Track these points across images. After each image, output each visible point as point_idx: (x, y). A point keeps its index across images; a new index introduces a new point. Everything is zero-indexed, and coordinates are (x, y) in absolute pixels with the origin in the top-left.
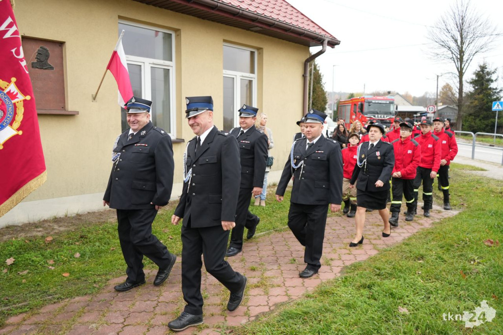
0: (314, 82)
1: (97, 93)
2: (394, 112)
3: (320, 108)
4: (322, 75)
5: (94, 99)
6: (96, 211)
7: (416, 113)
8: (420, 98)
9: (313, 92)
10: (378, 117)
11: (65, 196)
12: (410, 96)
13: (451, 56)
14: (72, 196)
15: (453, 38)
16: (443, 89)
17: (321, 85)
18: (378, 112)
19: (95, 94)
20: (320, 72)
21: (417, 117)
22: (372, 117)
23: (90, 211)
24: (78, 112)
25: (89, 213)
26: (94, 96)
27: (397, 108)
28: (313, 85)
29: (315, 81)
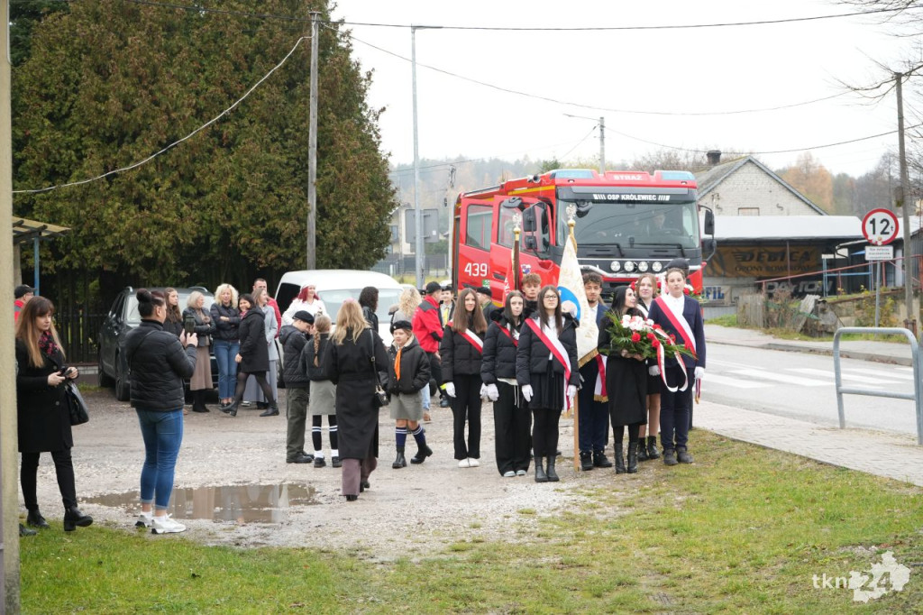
0: (321, 107)
2: (697, 244)
3: (359, 231)
4: (363, 74)
7: (830, 244)
8: (860, 178)
9: (322, 155)
10: (622, 270)
12: (822, 175)
17: (363, 121)
18: (624, 244)
20: (353, 57)
21: (832, 263)
22: (597, 269)
27: (709, 227)
28: (320, 124)
29: (330, 101)
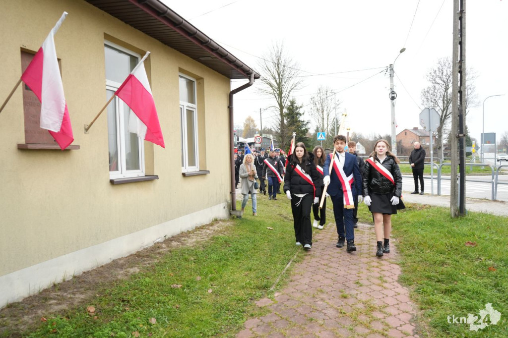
1: (92, 123)
5: (87, 130)
6: (90, 270)
11: (62, 255)
13: (272, 91)
14: (69, 253)
15: (273, 76)
16: (246, 121)
19: (89, 124)
23: (85, 271)
24: (79, 146)
25: (84, 273)
26: (87, 127)
